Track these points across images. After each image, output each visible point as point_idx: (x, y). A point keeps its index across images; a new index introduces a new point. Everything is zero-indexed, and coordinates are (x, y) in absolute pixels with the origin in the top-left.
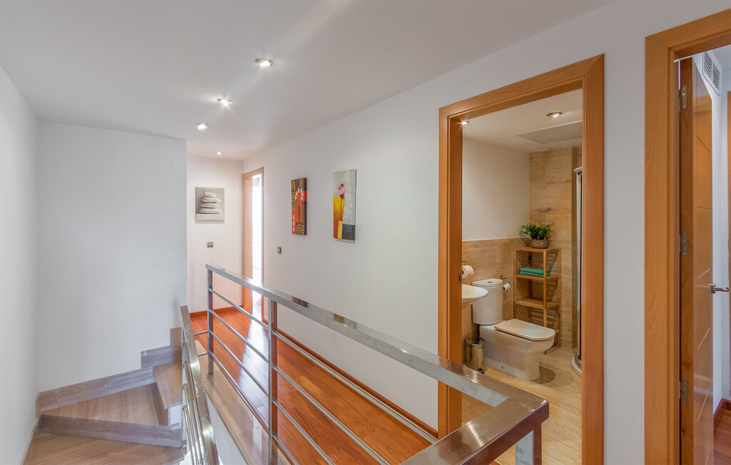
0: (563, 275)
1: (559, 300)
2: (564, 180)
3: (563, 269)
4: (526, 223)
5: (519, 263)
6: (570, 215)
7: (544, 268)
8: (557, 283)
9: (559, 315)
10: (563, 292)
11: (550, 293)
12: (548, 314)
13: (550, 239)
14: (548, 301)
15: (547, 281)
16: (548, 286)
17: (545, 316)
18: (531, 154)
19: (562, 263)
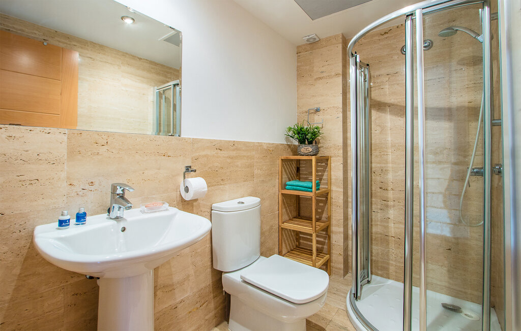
0: (334, 188)
1: (329, 218)
2: (333, 74)
3: (333, 181)
4: (293, 124)
5: (285, 176)
6: (341, 115)
7: (313, 181)
8: (327, 198)
9: (329, 237)
10: (334, 208)
11: (319, 210)
12: (317, 236)
13: (319, 146)
14: (318, 220)
15: (317, 196)
16: (318, 202)
17: (314, 238)
18: (298, 47)
19: (332, 173)
